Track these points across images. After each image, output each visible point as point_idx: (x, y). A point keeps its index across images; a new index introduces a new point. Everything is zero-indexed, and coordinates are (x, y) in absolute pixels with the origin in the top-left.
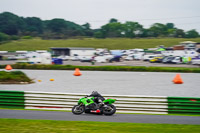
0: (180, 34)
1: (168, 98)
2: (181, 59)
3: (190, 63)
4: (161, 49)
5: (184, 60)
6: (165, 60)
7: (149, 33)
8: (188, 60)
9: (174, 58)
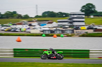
0: (20, 17)
1: (14, 49)
2: (20, 29)
3: (25, 31)
4: (10, 25)
5: (22, 30)
6: (13, 30)
7: (4, 16)
8: (24, 30)
9: (17, 29)
